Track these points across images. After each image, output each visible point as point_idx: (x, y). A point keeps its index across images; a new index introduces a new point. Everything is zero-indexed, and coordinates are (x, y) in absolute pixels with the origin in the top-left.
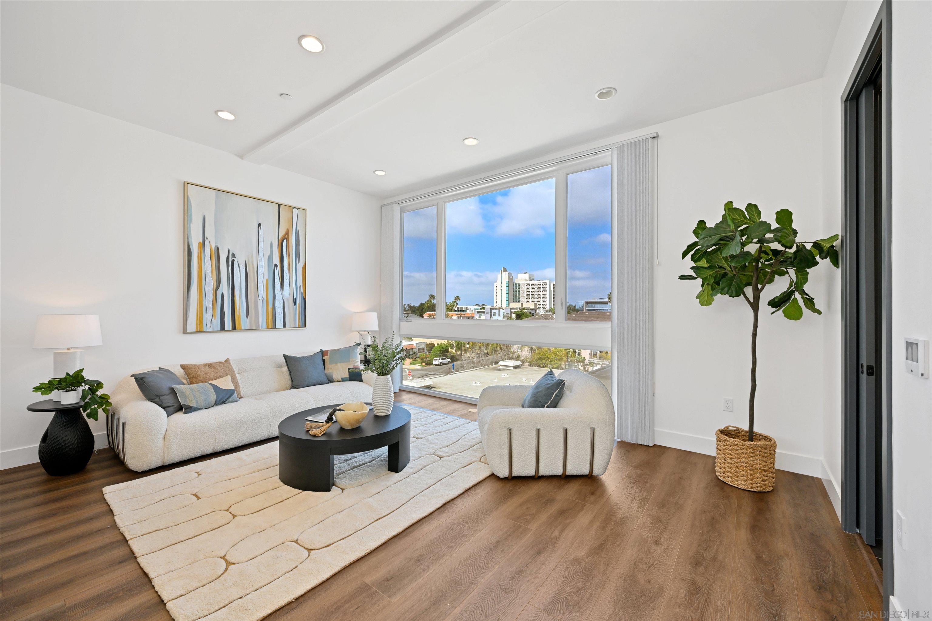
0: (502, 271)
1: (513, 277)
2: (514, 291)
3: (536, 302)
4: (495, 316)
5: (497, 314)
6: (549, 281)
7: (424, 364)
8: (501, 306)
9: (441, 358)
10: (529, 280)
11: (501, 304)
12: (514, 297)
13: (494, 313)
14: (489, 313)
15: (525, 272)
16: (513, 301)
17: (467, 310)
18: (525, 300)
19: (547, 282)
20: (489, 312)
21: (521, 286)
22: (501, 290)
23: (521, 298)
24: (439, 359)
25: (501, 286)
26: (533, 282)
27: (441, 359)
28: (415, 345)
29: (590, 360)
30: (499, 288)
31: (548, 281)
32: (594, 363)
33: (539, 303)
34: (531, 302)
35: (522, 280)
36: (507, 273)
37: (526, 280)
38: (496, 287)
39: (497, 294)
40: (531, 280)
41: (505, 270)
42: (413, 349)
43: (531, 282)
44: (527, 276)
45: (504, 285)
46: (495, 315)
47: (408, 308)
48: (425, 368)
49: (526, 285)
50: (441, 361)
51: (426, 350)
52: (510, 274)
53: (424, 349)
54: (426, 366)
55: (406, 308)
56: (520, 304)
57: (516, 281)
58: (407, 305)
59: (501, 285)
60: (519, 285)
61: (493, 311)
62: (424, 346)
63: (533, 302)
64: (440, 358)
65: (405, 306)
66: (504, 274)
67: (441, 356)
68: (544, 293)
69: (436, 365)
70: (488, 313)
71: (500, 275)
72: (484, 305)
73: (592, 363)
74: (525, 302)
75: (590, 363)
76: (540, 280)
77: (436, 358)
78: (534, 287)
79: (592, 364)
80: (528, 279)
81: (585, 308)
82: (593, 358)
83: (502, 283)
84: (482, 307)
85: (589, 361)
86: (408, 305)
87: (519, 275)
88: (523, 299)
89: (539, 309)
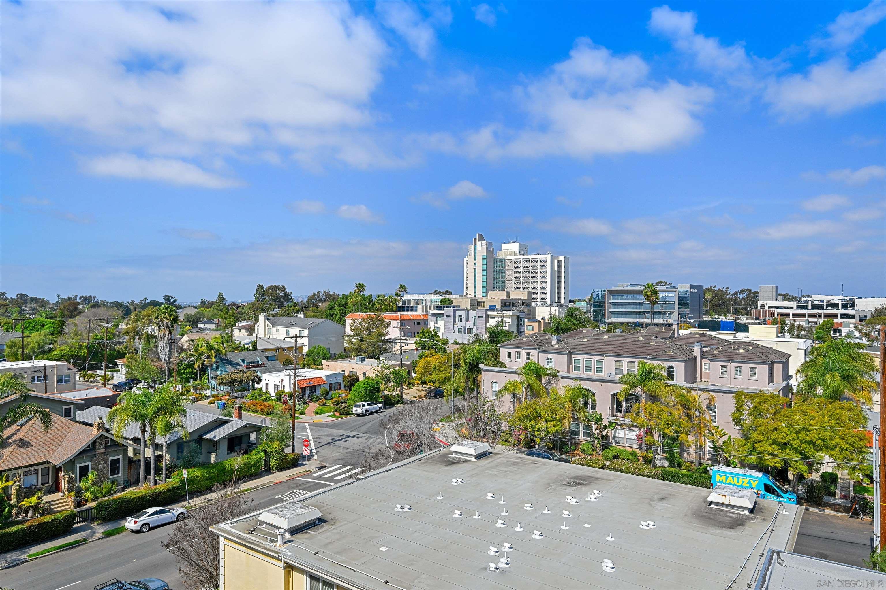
0: (475, 239)
1: (493, 249)
2: (494, 272)
3: (530, 290)
4: (461, 321)
5: (464, 319)
6: (551, 256)
7: (337, 414)
8: (475, 296)
9: (366, 403)
10: (520, 254)
11: (475, 293)
12: (494, 280)
13: (460, 316)
14: (452, 317)
15: (513, 241)
16: (494, 288)
17: (418, 306)
18: (513, 286)
19: (548, 257)
20: (452, 314)
21: (507, 263)
22: (475, 269)
23: (507, 283)
24: (364, 405)
25: (475, 264)
26: (525, 257)
27: (366, 405)
28: (324, 378)
29: (611, 417)
30: (471, 266)
31: (549, 255)
32: (617, 424)
33: (534, 291)
34: (521, 289)
35: (508, 253)
36: (484, 243)
37: (515, 254)
38: (467, 264)
39: (469, 276)
40: (523, 254)
41: (481, 238)
42: (322, 386)
43: (521, 257)
44: (515, 247)
45: (480, 262)
46: (461, 319)
47: (324, 297)
48: (340, 420)
49: (515, 262)
50: (366, 407)
51: (342, 386)
52: (489, 245)
53: (339, 384)
54: (341, 418)
55: (321, 297)
56: (505, 292)
57: (499, 255)
58: (323, 293)
59: (475, 262)
60: (504, 261)
61: (458, 313)
62: (340, 380)
63: (526, 290)
64: (364, 403)
65: (321, 294)
66: (479, 243)
67: (367, 399)
68: (544, 274)
69: (358, 415)
70: (450, 316)
71: (473, 246)
72: (447, 292)
73: (613, 423)
74: (513, 289)
75: (611, 423)
76: (536, 254)
77: (358, 404)
78: (526, 264)
79: (614, 425)
80: (518, 252)
81: (608, 300)
82: (615, 413)
83: (475, 259)
84: (443, 298)
85: (609, 421)
86: (325, 292)
87: (503, 245)
88: (510, 285)
89: (535, 300)
